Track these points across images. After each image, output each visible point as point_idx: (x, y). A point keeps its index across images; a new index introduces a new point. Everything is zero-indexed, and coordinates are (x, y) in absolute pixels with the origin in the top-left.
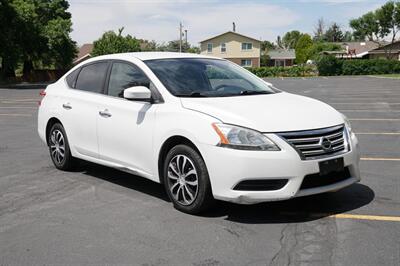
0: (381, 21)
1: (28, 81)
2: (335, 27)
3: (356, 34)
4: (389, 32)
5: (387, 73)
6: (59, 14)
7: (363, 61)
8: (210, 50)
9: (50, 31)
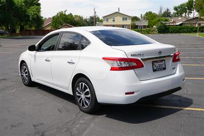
0: (188, 8)
1: (22, 35)
2: (168, 10)
3: (176, 14)
4: (191, 13)
5: (190, 32)
6: (35, 4)
7: (179, 27)
8: (107, 21)
9: (31, 11)
